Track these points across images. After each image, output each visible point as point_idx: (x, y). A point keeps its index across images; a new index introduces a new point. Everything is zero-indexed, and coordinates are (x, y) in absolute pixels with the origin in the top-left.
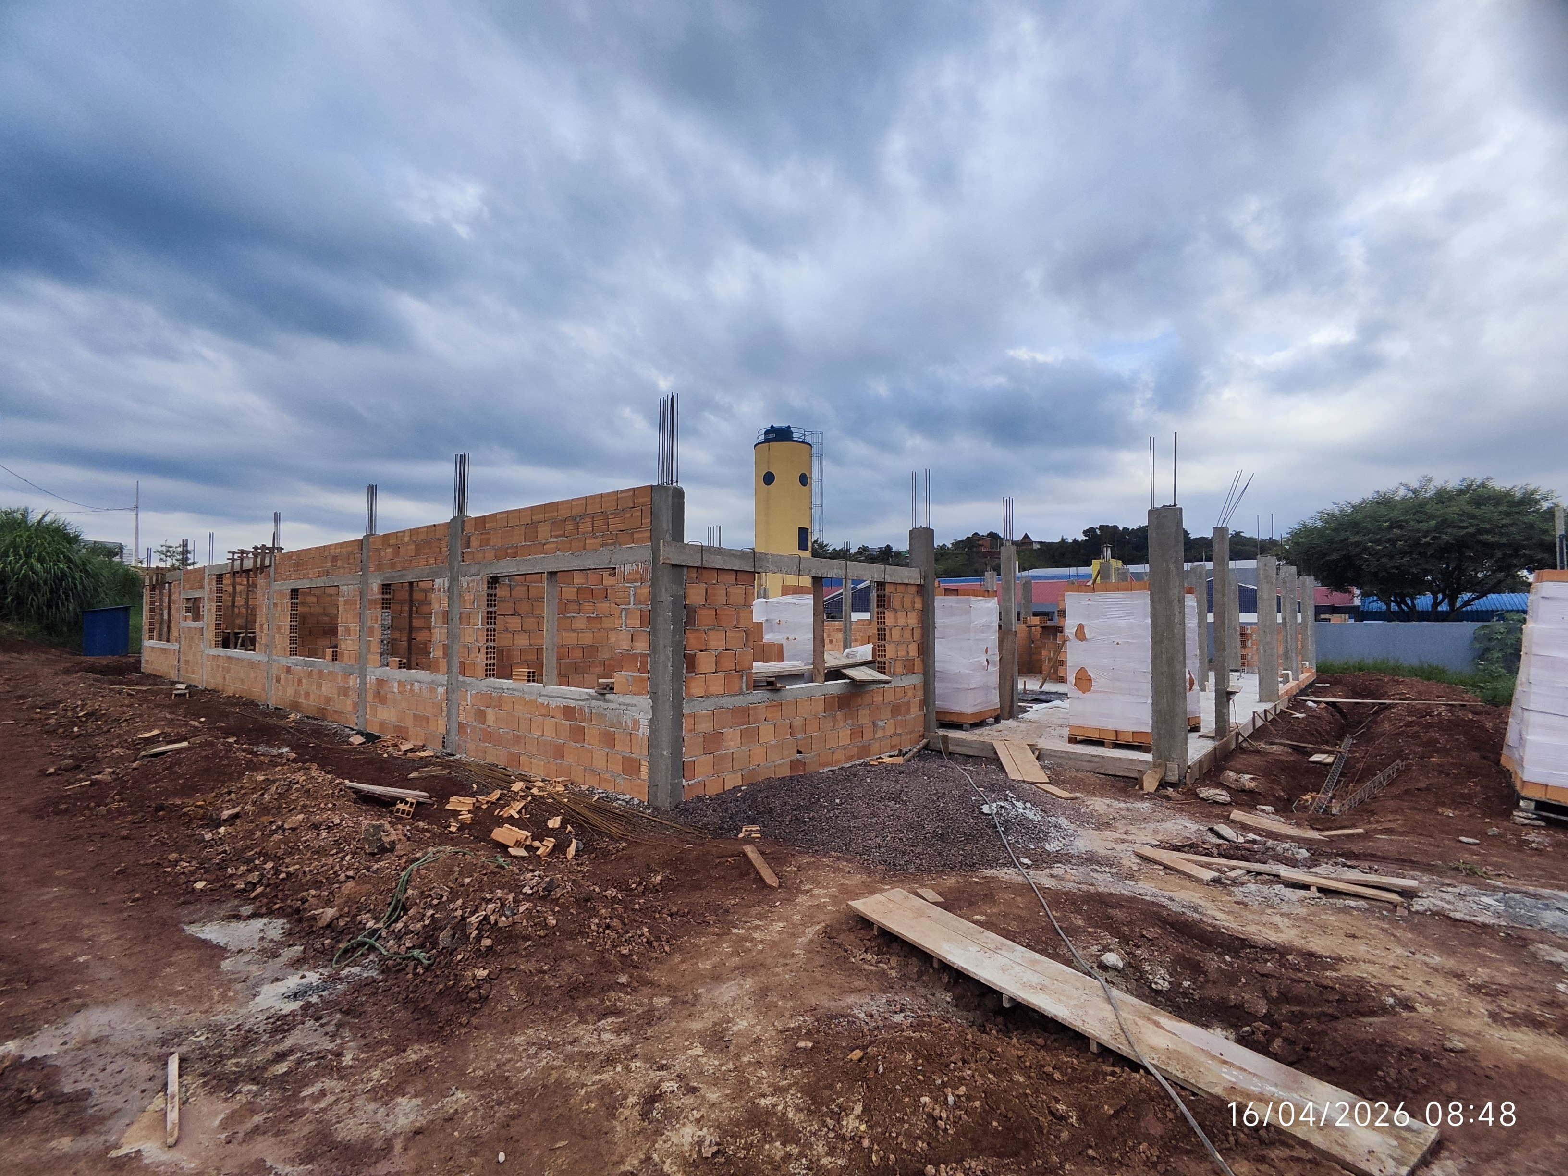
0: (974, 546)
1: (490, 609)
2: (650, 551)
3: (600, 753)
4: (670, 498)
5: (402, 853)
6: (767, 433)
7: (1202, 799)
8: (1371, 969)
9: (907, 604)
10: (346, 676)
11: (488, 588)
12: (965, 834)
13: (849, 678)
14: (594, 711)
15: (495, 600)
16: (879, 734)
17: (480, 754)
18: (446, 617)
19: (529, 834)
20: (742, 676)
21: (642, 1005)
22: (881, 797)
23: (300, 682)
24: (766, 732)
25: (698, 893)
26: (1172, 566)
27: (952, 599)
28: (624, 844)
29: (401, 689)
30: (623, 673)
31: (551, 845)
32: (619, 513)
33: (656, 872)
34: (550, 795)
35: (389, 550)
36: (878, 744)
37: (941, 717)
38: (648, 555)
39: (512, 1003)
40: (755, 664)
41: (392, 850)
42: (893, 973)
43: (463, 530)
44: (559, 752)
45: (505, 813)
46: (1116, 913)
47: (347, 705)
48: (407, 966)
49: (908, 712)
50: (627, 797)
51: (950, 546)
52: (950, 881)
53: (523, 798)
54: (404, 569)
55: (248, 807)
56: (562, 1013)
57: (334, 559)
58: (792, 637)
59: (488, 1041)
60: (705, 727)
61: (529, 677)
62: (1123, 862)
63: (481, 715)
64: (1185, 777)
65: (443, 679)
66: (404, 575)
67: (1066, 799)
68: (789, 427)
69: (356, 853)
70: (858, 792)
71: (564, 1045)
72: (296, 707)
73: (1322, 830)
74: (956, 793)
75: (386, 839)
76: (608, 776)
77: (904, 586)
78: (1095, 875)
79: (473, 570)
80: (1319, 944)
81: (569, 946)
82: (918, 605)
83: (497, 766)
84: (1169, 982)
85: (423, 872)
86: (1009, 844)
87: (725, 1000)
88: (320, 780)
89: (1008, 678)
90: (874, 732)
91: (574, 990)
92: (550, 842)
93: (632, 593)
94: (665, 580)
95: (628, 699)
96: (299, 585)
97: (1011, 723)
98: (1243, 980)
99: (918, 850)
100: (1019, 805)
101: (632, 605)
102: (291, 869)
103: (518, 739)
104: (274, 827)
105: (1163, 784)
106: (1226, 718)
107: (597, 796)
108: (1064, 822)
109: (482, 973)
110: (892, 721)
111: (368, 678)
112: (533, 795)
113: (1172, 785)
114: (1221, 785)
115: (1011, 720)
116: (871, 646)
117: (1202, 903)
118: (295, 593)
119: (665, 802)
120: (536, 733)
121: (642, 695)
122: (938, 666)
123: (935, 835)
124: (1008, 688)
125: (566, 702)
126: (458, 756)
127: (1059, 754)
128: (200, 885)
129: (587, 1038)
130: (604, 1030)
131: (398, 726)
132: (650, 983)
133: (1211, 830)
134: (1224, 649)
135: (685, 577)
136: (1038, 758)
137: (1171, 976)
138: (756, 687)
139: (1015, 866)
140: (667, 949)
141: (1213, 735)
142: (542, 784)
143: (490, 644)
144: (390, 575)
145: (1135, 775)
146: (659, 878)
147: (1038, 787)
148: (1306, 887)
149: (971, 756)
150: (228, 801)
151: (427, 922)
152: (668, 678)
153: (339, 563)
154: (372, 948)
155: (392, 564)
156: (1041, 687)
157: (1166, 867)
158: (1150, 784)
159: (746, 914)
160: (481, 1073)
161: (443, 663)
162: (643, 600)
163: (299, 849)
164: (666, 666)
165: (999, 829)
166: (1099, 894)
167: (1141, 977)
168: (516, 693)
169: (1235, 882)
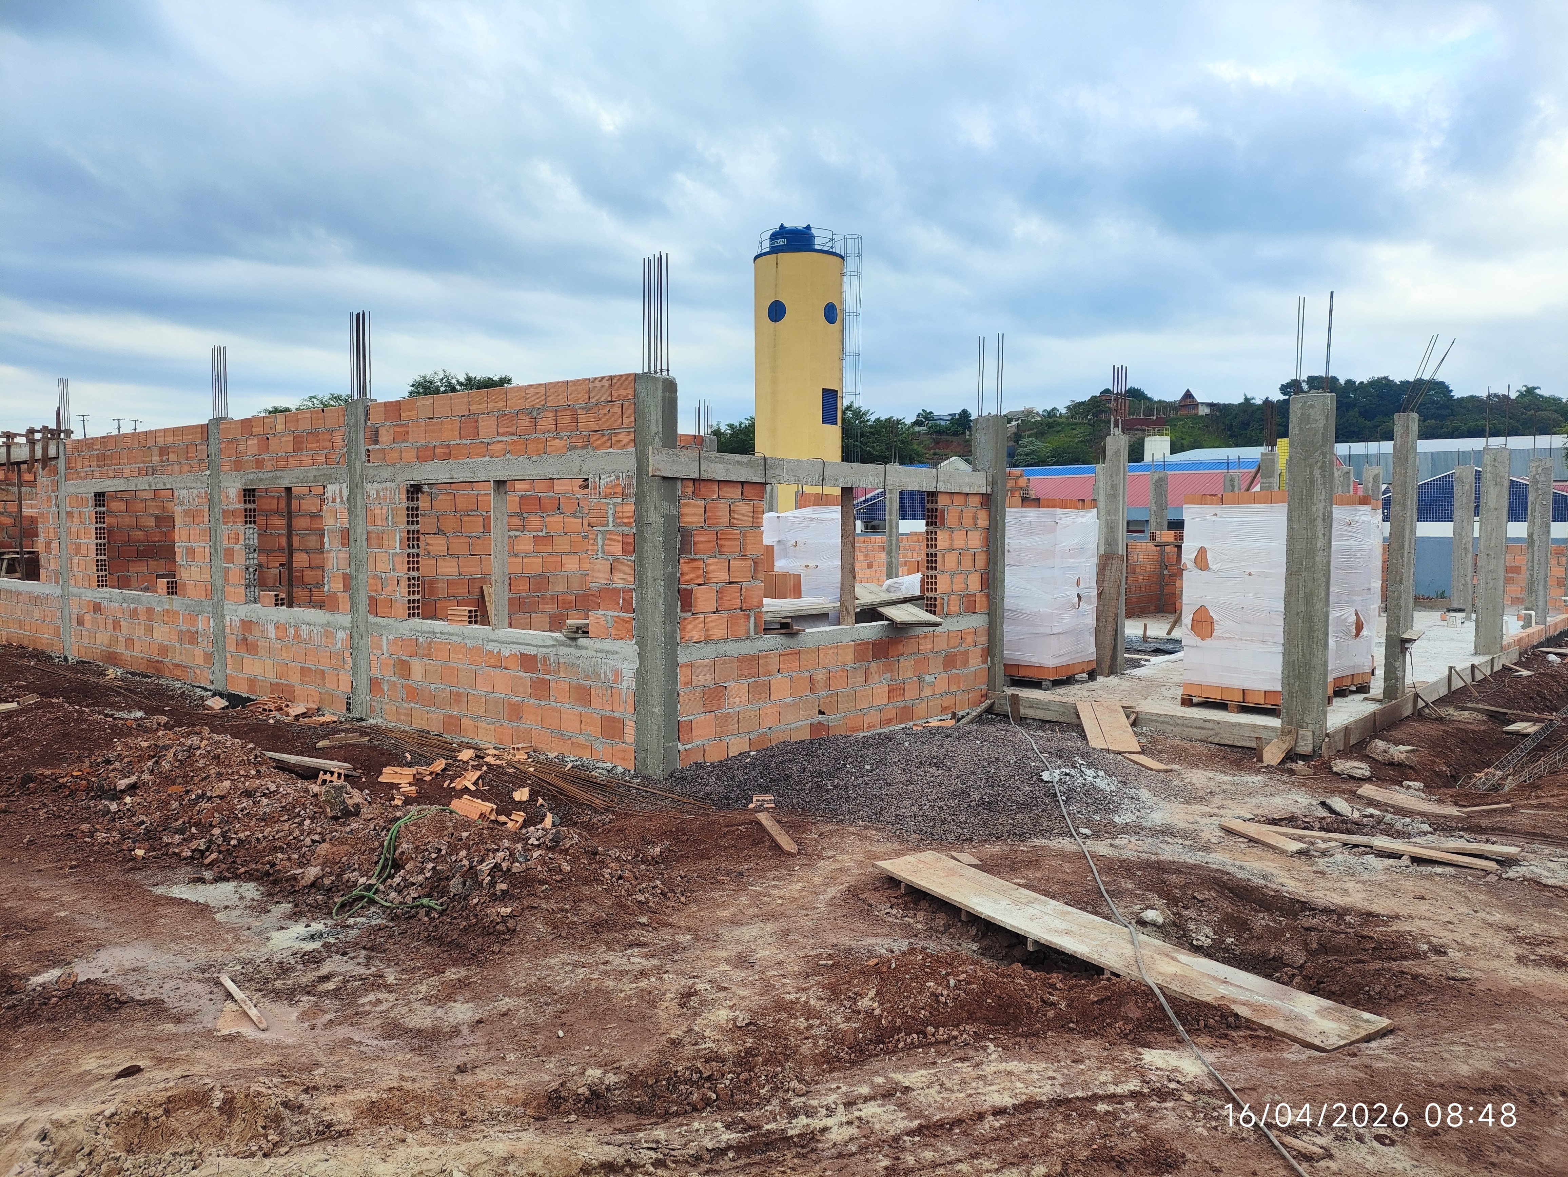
0: (1101, 412)
1: (411, 527)
2: (634, 459)
3: (571, 710)
4: (660, 392)
5: (370, 816)
6: (774, 237)
7: (1336, 774)
8: (1423, 924)
9: (967, 521)
10: (192, 617)
11: (408, 499)
12: (1018, 802)
13: (888, 619)
14: (562, 660)
15: (417, 516)
16: (927, 692)
17: (403, 717)
18: (346, 537)
19: (495, 807)
20: (749, 616)
21: (665, 940)
22: (921, 763)
23: (116, 625)
24: (780, 685)
25: (706, 862)
26: (1317, 473)
27: (1031, 514)
28: (611, 816)
29: (280, 634)
30: (601, 612)
31: (521, 820)
32: (591, 408)
33: (654, 844)
34: (510, 764)
35: (253, 442)
36: (924, 705)
37: (1014, 672)
38: (631, 464)
39: (540, 935)
40: (766, 601)
41: (357, 813)
42: (919, 926)
43: (367, 419)
44: (516, 712)
45: (458, 784)
46: (1174, 878)
47: (196, 656)
48: (417, 913)
49: (966, 663)
50: (609, 765)
51: (1064, 411)
52: (994, 849)
53: (476, 768)
54: (277, 468)
55: (145, 777)
56: (590, 943)
57: (164, 451)
58: (812, 564)
59: (525, 962)
60: (704, 679)
61: (470, 617)
62: (1203, 835)
63: (403, 667)
64: (1321, 748)
65: (345, 620)
66: (277, 478)
67: (1158, 771)
68: (808, 228)
69: (315, 818)
70: (893, 757)
71: (597, 965)
72: (112, 659)
73: (1465, 806)
74: (1012, 758)
75: (350, 802)
76: (582, 740)
77: (962, 498)
78: (1164, 846)
79: (385, 473)
80: (1381, 906)
81: (586, 890)
82: (983, 522)
83: (428, 733)
84: (1213, 940)
85: (413, 828)
86: (1069, 814)
87: (747, 937)
88: (229, 744)
89: (1110, 619)
90: (921, 690)
91: (598, 927)
92: (519, 817)
93: (610, 512)
94: (654, 496)
95: (608, 645)
96: (108, 486)
97: (1112, 680)
98: (1288, 935)
99: (962, 818)
100: (1090, 772)
101: (610, 527)
102: (242, 835)
103: (457, 698)
104: (194, 797)
105: (1291, 756)
106: (1400, 674)
107: (570, 765)
108: (1145, 794)
109: (505, 911)
110: (944, 675)
111: (228, 618)
112: (488, 764)
113: (1304, 757)
114: (1365, 758)
115: (1112, 677)
116: (918, 576)
117: (1276, 872)
118: (100, 498)
119: (656, 770)
120: (482, 689)
121: (626, 639)
122: (1008, 603)
123: (981, 803)
124: (1110, 633)
125: (524, 649)
126: (372, 721)
127: (1162, 719)
128: (140, 853)
129: (617, 961)
130: (632, 955)
131: (277, 684)
132: (671, 925)
133: (1323, 804)
134: (1401, 582)
135: (679, 493)
136: (1134, 724)
137: (1215, 933)
138: (767, 630)
139: (1072, 836)
140: (683, 899)
141: (1381, 697)
142: (496, 752)
143: (412, 574)
144: (252, 477)
145: (1253, 745)
146: (658, 849)
147: (1125, 758)
148: (1398, 856)
149: (1048, 722)
150: (113, 771)
151: (428, 875)
152: (659, 618)
153: (172, 457)
154: (372, 902)
155: (257, 461)
156: (1169, 633)
157: (1251, 840)
158: (1273, 755)
159: (763, 877)
160: (524, 985)
161: (344, 599)
162: (625, 520)
163: (236, 817)
164: (656, 604)
165: (1059, 798)
166: (1159, 862)
167: (1184, 935)
168: (455, 638)
169: (1324, 853)
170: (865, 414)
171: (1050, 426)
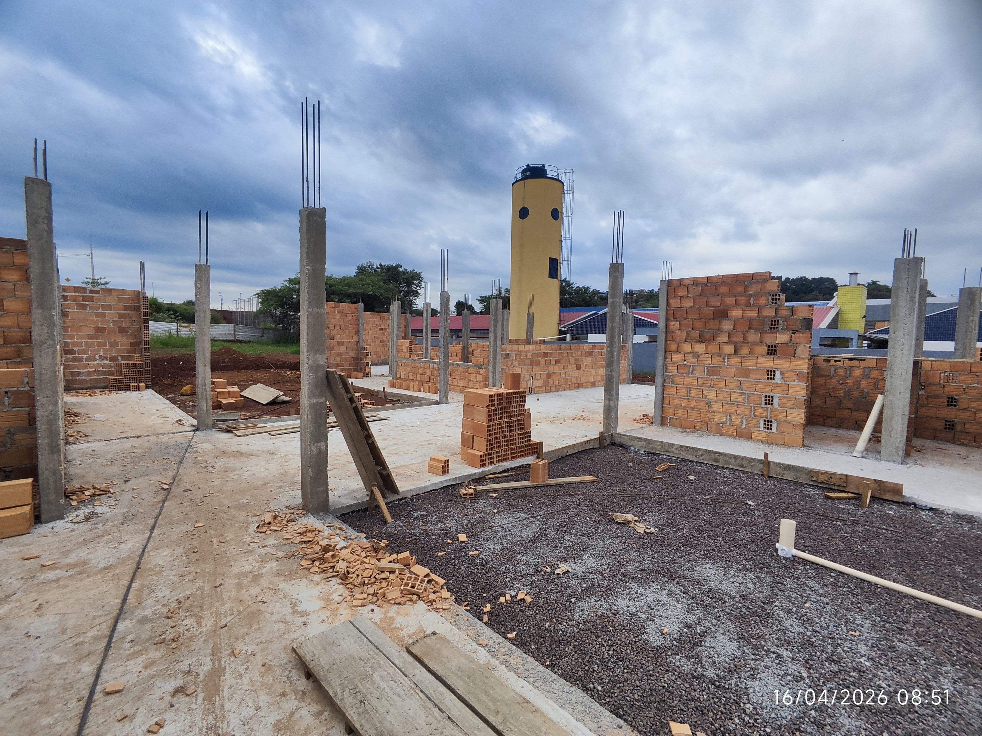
6: (523, 172)
68: (544, 166)
170: (572, 284)
171: (651, 297)
